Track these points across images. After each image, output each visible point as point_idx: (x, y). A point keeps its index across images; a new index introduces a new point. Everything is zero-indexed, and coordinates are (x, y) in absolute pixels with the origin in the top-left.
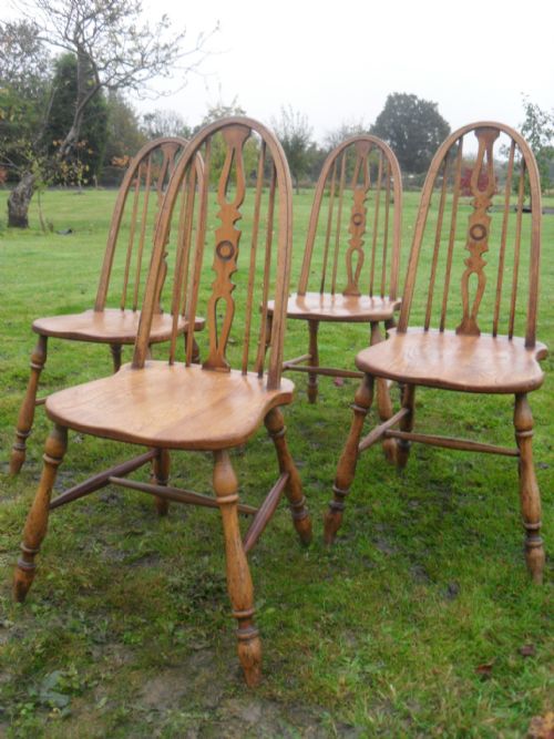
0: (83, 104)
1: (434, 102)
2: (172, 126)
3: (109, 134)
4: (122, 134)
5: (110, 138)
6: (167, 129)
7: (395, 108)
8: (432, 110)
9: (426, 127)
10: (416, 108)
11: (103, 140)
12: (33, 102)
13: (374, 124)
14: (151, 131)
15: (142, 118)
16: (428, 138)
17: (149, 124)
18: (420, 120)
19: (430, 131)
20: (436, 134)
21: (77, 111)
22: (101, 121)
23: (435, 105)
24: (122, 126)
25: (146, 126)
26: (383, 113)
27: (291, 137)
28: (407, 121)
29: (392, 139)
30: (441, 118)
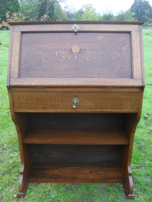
0: (49, 7)
1: (148, 1)
2: (72, 10)
3: (55, 13)
4: (58, 13)
5: (55, 14)
6: (71, 10)
7: (136, 3)
8: (148, 3)
9: (145, 9)
10: (143, 3)
11: (53, 15)
12: (33, 4)
13: (130, 8)
14: (66, 11)
15: (64, 8)
16: (146, 12)
17: (66, 9)
18: (144, 7)
19: (146, 10)
20: (148, 11)
21: (47, 9)
22: (53, 9)
23: (148, 2)
24: (58, 10)
25: (65, 10)
26: (133, 5)
27: (107, 14)
28: (140, 7)
29: (135, 12)
30: (150, 6)
